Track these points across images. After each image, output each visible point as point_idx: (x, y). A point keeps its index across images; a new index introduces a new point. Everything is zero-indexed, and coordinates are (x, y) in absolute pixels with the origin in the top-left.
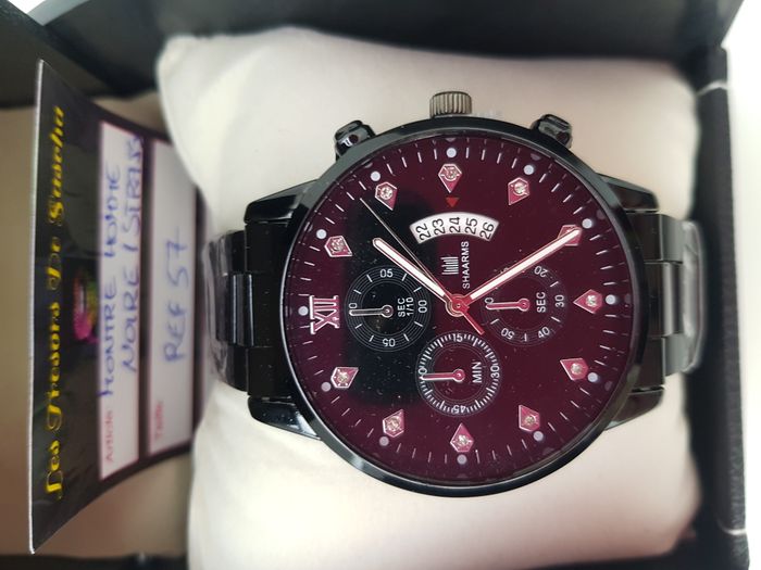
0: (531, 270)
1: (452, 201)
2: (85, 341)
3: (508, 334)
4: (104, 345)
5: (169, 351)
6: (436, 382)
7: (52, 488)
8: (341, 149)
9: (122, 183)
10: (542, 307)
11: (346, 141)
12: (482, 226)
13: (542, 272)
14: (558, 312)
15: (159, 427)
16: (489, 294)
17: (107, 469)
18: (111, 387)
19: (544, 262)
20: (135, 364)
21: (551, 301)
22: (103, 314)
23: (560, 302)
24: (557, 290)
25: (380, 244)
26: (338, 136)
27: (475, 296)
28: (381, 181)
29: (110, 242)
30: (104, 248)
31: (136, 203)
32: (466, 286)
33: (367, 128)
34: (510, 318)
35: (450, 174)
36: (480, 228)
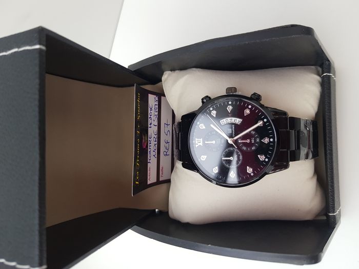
0: (250, 132)
1: (230, 115)
2: (145, 149)
3: (244, 148)
4: (149, 150)
5: (165, 154)
6: (226, 160)
7: (137, 183)
8: (203, 102)
9: (153, 109)
10: (253, 141)
11: (205, 101)
12: (238, 121)
13: (253, 133)
14: (257, 143)
15: (162, 174)
16: (240, 138)
17: (149, 182)
18: (150, 161)
19: (253, 130)
20: (156, 156)
21: (255, 140)
22: (149, 142)
23: (258, 140)
24: (257, 137)
25: (212, 126)
26: (202, 99)
27: (235, 138)
28: (213, 110)
29: (150, 124)
30: (149, 126)
31: (157, 113)
32: (234, 136)
33: (209, 97)
34: (245, 144)
35: (230, 108)
36: (237, 122)
